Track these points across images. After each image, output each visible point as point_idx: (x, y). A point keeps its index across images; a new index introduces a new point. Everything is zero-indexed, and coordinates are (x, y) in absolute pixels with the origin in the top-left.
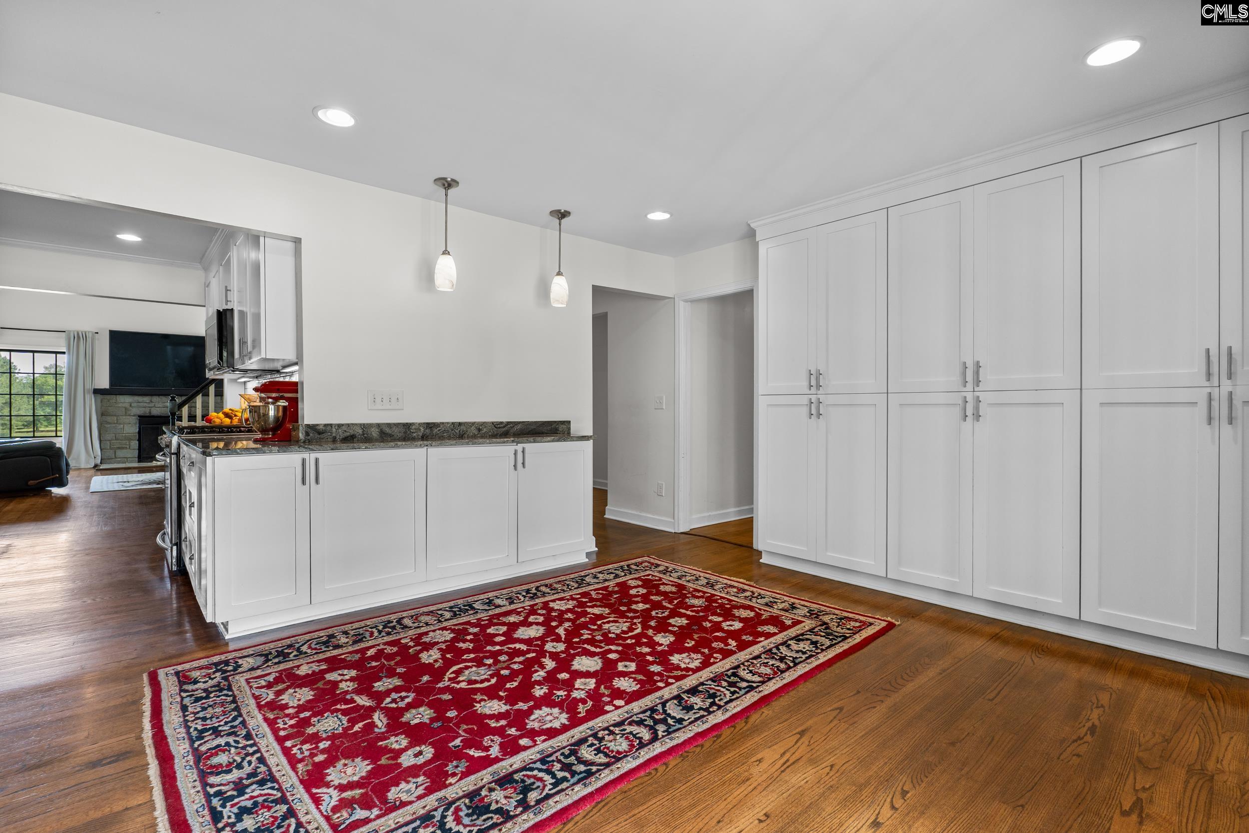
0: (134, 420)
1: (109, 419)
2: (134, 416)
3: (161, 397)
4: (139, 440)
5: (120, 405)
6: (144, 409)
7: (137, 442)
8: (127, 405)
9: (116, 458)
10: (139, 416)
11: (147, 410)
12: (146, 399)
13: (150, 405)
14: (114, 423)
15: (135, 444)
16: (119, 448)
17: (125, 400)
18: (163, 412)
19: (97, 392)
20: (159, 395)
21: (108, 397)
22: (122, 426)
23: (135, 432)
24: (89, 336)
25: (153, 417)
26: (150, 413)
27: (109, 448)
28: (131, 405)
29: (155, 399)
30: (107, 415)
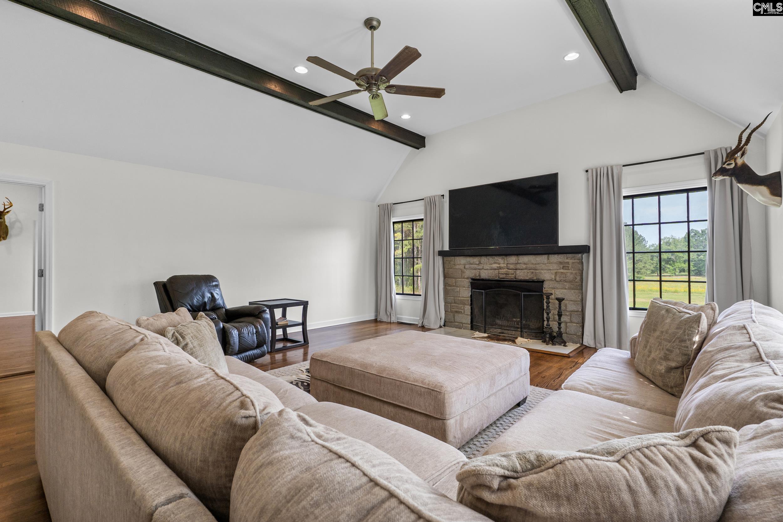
0: (467, 283)
1: (451, 281)
2: (467, 278)
3: (488, 257)
4: (471, 304)
5: (457, 267)
6: (474, 271)
7: (470, 307)
8: (462, 267)
9: (455, 322)
10: (473, 279)
11: (477, 272)
12: (476, 260)
13: (479, 267)
14: (454, 286)
15: (468, 308)
16: (456, 312)
17: (461, 261)
18: (490, 275)
19: (442, 253)
20: (486, 255)
21: (449, 259)
22: (459, 288)
23: (467, 296)
24: (437, 199)
25: (483, 280)
26: (480, 276)
27: (449, 311)
28: (465, 267)
29: (484, 260)
30: (448, 278)
